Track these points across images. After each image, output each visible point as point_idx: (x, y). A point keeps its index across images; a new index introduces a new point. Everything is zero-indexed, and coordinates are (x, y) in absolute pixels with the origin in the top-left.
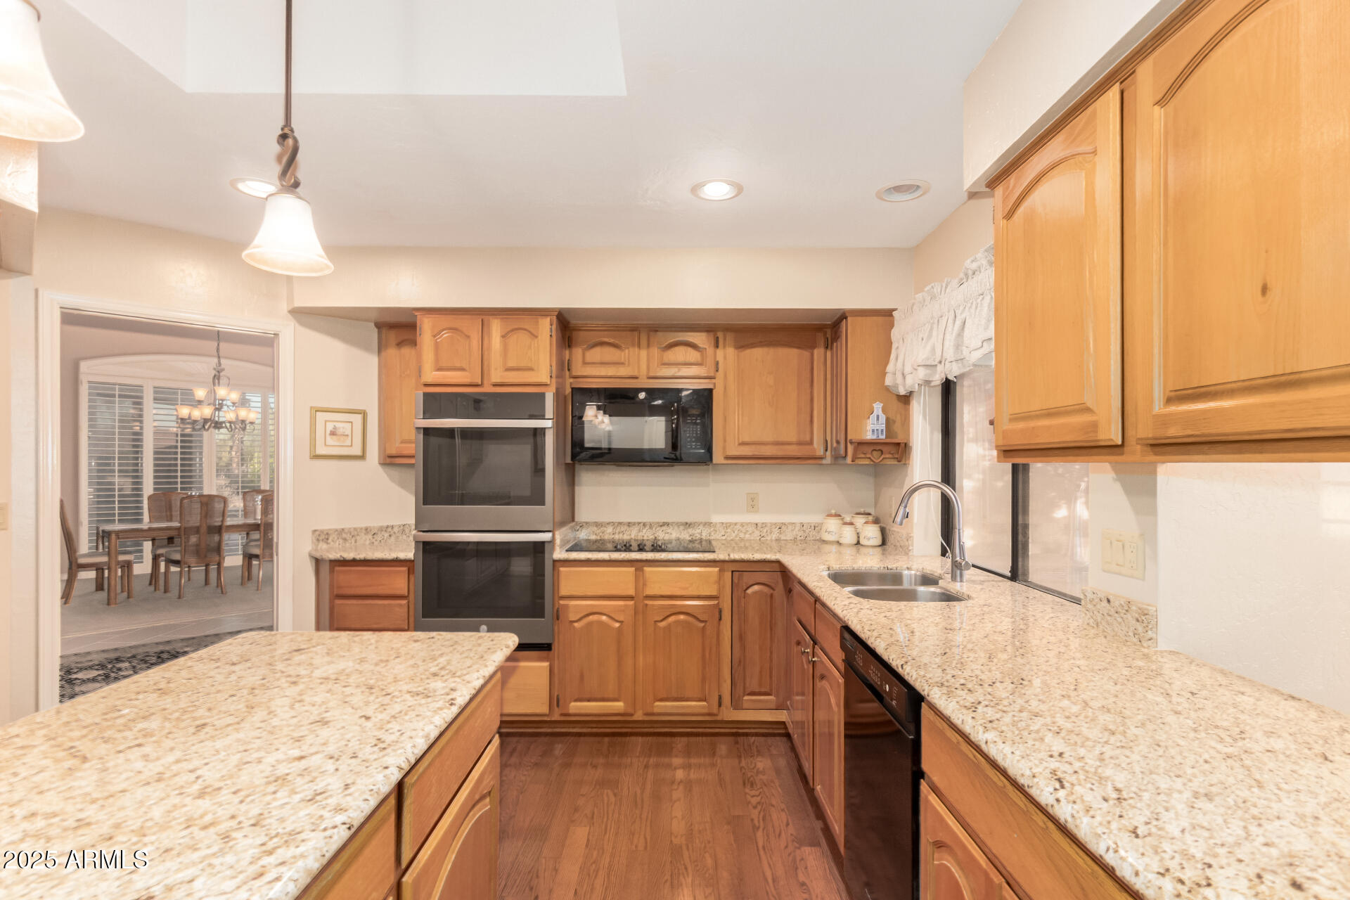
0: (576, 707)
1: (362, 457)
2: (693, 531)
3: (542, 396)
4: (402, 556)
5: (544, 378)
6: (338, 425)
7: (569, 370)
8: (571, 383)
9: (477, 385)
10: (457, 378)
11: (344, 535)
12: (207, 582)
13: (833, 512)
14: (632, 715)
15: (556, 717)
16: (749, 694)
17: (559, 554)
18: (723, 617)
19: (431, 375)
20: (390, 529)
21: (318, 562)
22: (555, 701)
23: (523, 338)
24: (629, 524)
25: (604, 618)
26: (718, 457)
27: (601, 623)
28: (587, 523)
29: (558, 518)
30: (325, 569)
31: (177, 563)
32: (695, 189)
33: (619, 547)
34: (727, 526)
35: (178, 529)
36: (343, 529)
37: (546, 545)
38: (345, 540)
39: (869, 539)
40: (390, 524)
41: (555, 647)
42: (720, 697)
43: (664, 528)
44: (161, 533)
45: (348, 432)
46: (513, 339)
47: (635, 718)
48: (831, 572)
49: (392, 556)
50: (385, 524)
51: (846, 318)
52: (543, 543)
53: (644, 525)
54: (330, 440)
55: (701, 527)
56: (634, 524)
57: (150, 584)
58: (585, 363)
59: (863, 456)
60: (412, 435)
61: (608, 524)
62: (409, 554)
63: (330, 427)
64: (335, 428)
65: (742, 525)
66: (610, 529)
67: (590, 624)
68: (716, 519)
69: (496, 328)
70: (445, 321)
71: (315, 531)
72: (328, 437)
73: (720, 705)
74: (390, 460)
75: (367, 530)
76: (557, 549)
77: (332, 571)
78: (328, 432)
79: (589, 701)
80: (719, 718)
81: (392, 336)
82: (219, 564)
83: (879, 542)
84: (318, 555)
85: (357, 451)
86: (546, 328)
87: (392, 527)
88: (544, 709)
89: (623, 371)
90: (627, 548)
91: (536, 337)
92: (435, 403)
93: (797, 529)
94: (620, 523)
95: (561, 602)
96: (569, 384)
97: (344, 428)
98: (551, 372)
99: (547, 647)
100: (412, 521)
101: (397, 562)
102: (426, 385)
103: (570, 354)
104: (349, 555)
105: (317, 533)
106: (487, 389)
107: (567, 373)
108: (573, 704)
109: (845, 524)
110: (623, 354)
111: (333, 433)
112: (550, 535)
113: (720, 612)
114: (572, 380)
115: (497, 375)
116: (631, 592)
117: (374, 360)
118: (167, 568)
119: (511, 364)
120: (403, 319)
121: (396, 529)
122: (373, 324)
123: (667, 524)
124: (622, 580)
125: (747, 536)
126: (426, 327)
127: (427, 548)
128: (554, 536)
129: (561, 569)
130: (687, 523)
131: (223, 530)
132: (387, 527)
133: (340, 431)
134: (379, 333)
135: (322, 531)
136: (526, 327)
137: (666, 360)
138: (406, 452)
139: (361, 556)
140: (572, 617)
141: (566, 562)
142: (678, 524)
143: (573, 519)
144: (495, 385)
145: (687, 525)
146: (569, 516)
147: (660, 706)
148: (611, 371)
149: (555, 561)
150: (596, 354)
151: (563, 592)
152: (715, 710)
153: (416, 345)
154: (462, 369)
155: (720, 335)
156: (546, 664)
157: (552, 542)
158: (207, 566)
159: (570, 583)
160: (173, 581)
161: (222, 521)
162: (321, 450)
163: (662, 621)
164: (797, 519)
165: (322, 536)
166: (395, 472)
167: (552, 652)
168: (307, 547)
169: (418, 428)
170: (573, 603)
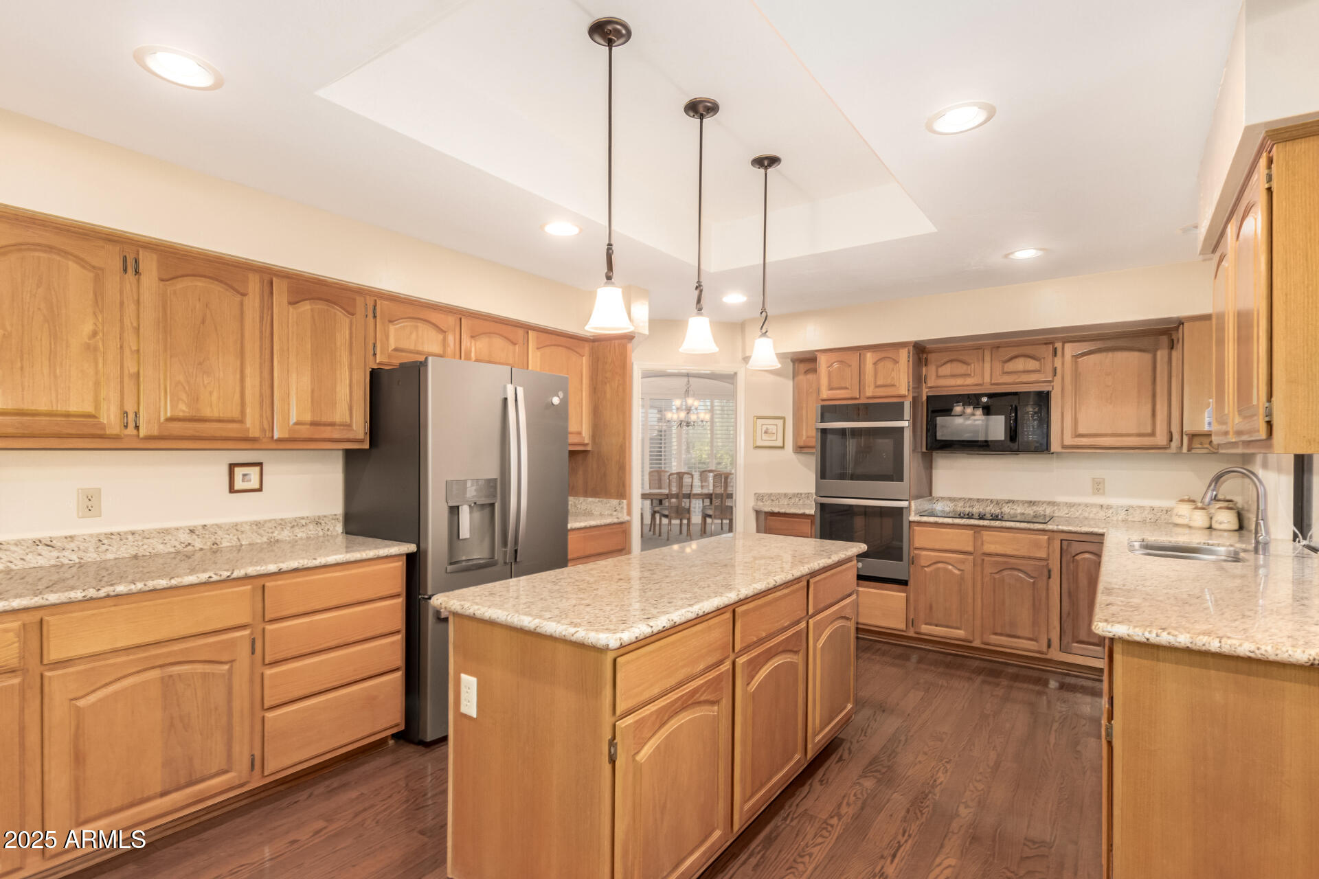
0: (925, 628)
1: (783, 447)
2: (1038, 509)
3: (902, 404)
4: (807, 512)
5: (904, 391)
6: (768, 426)
7: (925, 383)
8: (927, 393)
9: (856, 399)
10: (842, 395)
11: (772, 498)
12: (681, 532)
13: (1186, 497)
14: (971, 642)
15: (911, 633)
16: (1077, 642)
17: (913, 518)
18: (1052, 576)
19: (825, 394)
20: (799, 496)
21: (758, 513)
22: (911, 622)
23: (889, 364)
24: (978, 500)
25: (950, 567)
26: (1055, 446)
27: (946, 570)
28: (942, 498)
29: (914, 492)
30: (762, 517)
31: (666, 516)
32: (1006, 256)
33: (962, 515)
34: (1071, 505)
35: (667, 495)
36: (771, 494)
37: (904, 510)
38: (773, 500)
39: (1220, 523)
40: (800, 492)
41: (911, 583)
42: (1049, 641)
43: (1009, 505)
44: (655, 497)
45: (774, 431)
46: (880, 365)
47: (973, 645)
48: (1145, 543)
49: (800, 511)
50: (796, 492)
51: (1183, 324)
52: (901, 509)
53: (992, 501)
54: (765, 437)
55: (1045, 506)
56: (983, 500)
57: (650, 530)
58: (938, 377)
59: (1200, 446)
60: (813, 433)
61: (960, 499)
62: (812, 512)
63: (764, 428)
64: (767, 429)
65: (1086, 505)
66: (961, 504)
67: (938, 569)
68: (1059, 499)
69: (870, 357)
70: (834, 356)
71: (755, 494)
72: (763, 435)
73: (1049, 646)
74: (800, 449)
75: (786, 495)
76: (913, 513)
77: (766, 519)
78: (763, 432)
79: (936, 626)
80: (1048, 657)
81: (802, 367)
82: (689, 520)
83: (1236, 527)
84: (757, 508)
85: (779, 443)
86: (904, 356)
87: (801, 494)
88: (901, 626)
89: (969, 381)
90: (970, 516)
91: (898, 362)
92: (829, 411)
93: (1146, 512)
94: (970, 499)
95: (916, 552)
96: (925, 393)
97: (772, 429)
98: (909, 386)
99: (904, 583)
100: (814, 491)
101: (804, 516)
102: (823, 400)
103: (927, 371)
104: (776, 510)
105: (757, 495)
106: (863, 401)
107: (924, 385)
108: (923, 626)
109: (1196, 508)
110: (969, 367)
111: (766, 432)
112: (907, 502)
113: (1049, 571)
114: (927, 390)
115: (869, 391)
116: (970, 549)
117: (791, 383)
118: (660, 519)
119: (879, 383)
120: (808, 356)
121: (803, 496)
122: (789, 360)
123: (1013, 502)
124: (963, 540)
125: (1092, 515)
126: (823, 361)
127: (823, 507)
128: (910, 503)
129: (916, 528)
130: (1031, 502)
131: (692, 497)
132: (798, 494)
133: (770, 431)
134: (794, 365)
135: (760, 494)
136: (890, 356)
137: (1006, 370)
138: (811, 444)
139: (782, 511)
140: (923, 563)
141: (919, 523)
142: (1024, 502)
143: (931, 495)
144: (869, 398)
145: (1032, 503)
146: (926, 491)
147: (994, 639)
148: (959, 381)
149: (910, 522)
150: (946, 370)
151: (917, 544)
152: (1044, 649)
153: (816, 371)
154: (846, 388)
155: (1058, 345)
156: (904, 595)
157: (909, 508)
158: (681, 520)
159: (921, 539)
160: (664, 529)
161: (691, 491)
162: (759, 443)
163: (997, 573)
164: (1147, 503)
165: (760, 497)
166: (802, 457)
167: (909, 587)
168: (752, 503)
169: (817, 429)
170: (924, 553)
